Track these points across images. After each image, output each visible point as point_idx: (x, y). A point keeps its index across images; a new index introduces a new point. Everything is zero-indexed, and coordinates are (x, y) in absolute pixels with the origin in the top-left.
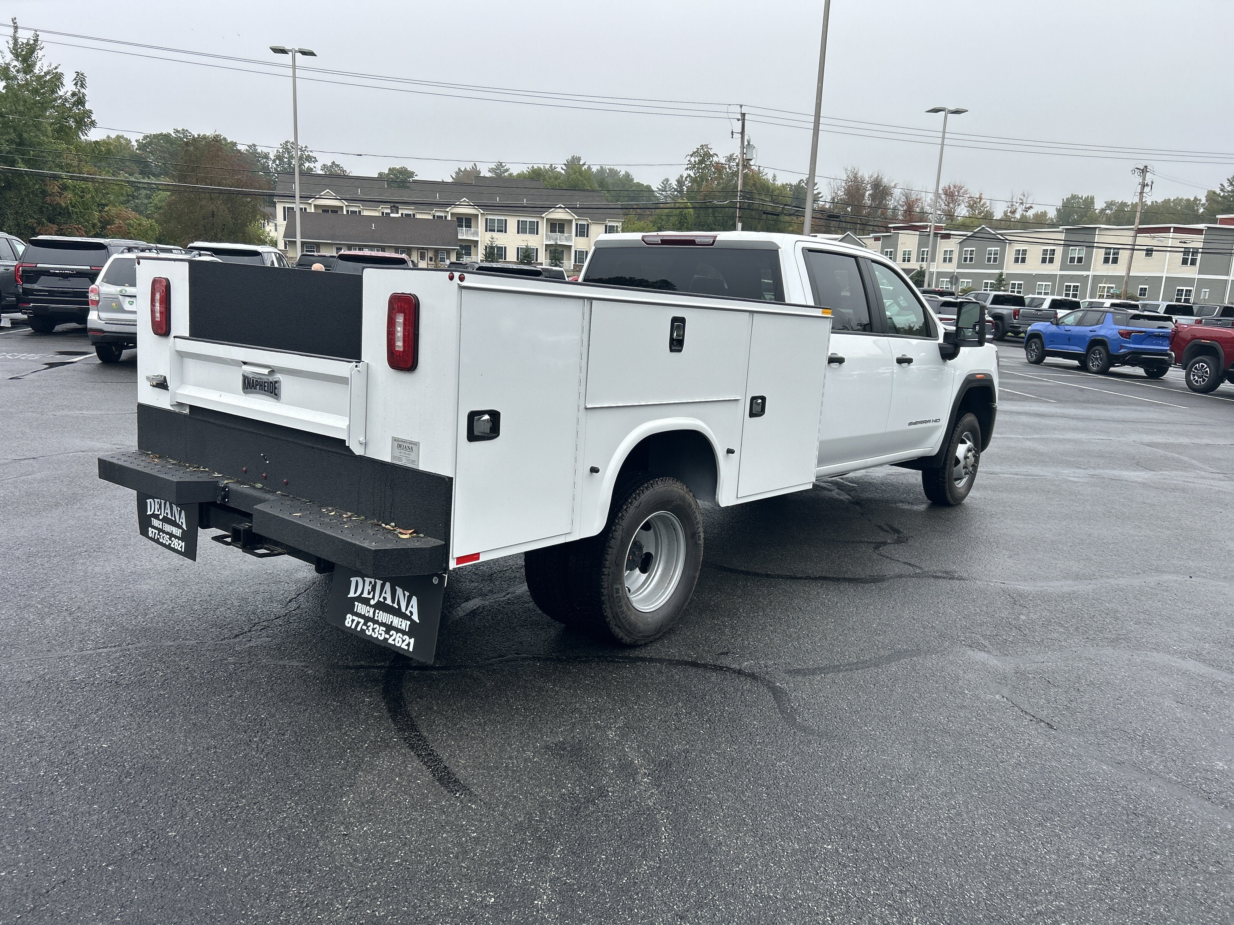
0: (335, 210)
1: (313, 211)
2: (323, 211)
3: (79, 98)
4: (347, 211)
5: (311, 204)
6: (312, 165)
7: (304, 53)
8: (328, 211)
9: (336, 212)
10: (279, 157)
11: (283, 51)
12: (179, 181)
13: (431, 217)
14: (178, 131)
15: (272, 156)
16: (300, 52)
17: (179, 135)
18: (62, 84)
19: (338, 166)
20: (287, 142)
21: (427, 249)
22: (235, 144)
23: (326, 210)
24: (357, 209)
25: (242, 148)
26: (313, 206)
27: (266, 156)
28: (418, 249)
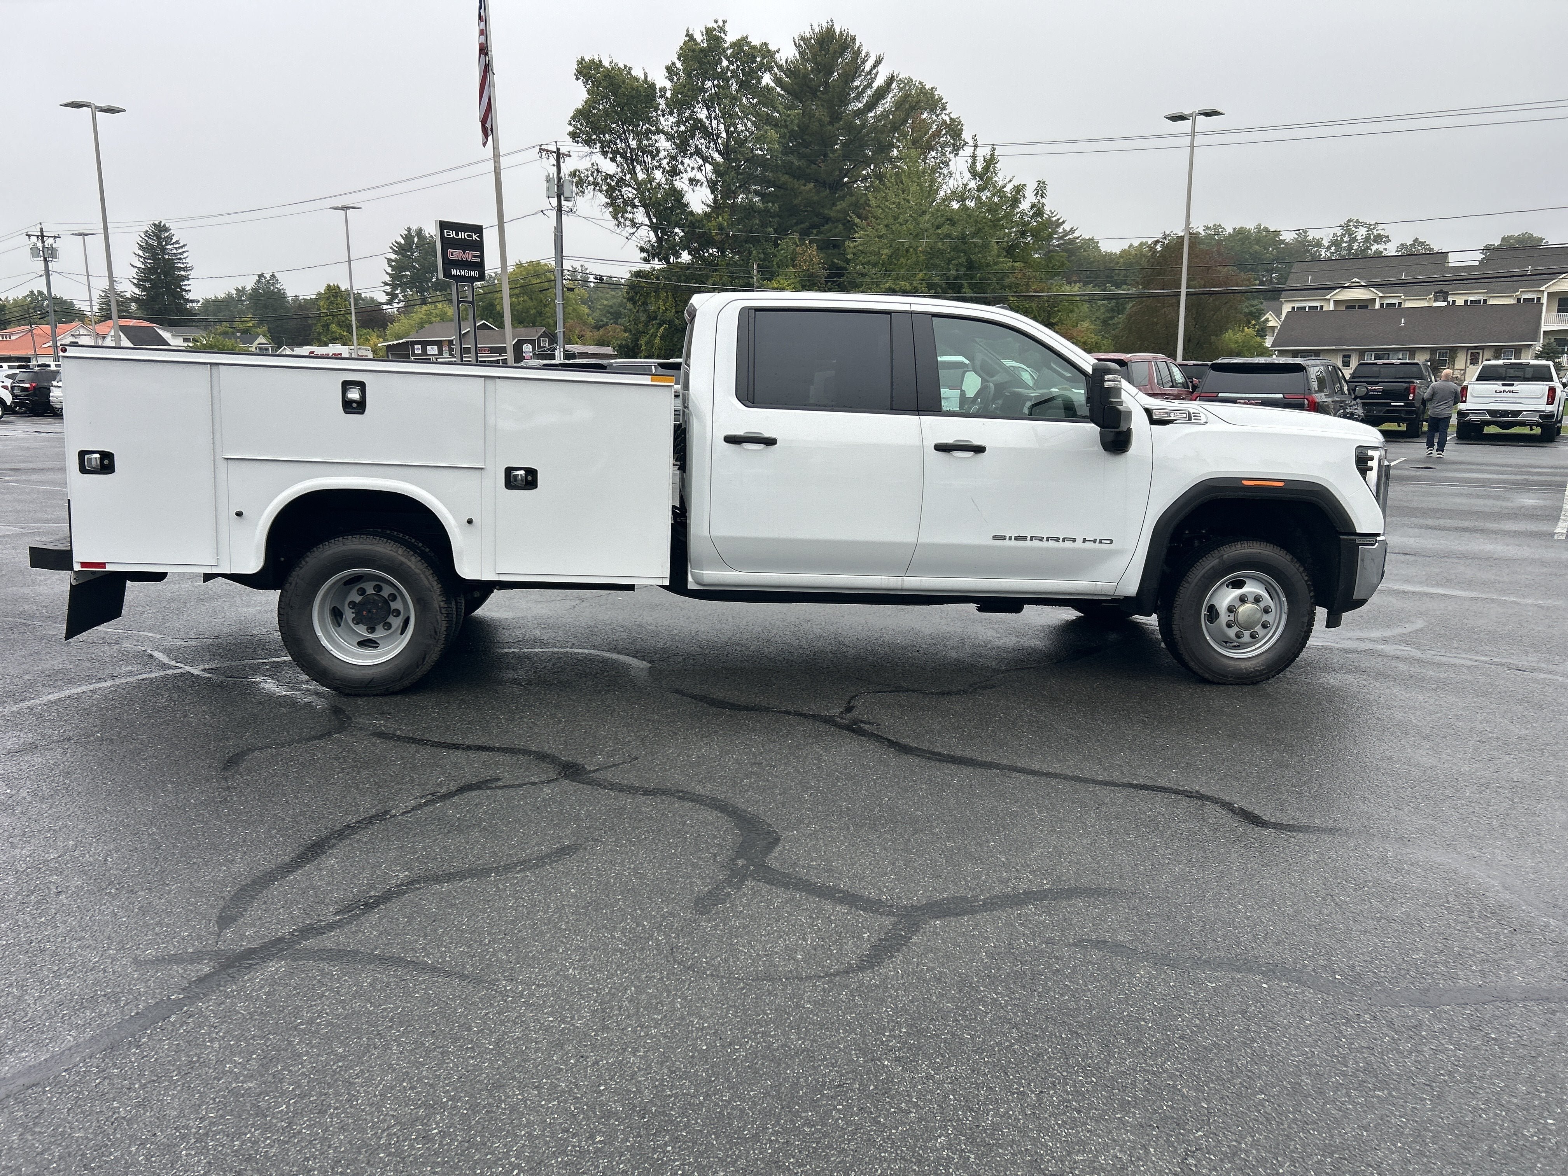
0: (1364, 304)
1: (1332, 308)
2: (1347, 307)
3: (1039, 209)
4: (1382, 305)
5: (1329, 300)
6: (1381, 247)
7: (1208, 114)
8: (1354, 307)
9: (1366, 307)
10: (1336, 243)
11: (1181, 118)
12: (1143, 289)
13: (1513, 302)
14: (1208, 228)
15: (1326, 243)
16: (1201, 114)
17: (1209, 232)
18: (1024, 196)
19: (1423, 243)
20: (1349, 221)
21: (1483, 348)
22: (1277, 233)
23: (1350, 305)
24: (1396, 301)
25: (1288, 237)
26: (1332, 302)
27: (1318, 244)
28: (1468, 348)
